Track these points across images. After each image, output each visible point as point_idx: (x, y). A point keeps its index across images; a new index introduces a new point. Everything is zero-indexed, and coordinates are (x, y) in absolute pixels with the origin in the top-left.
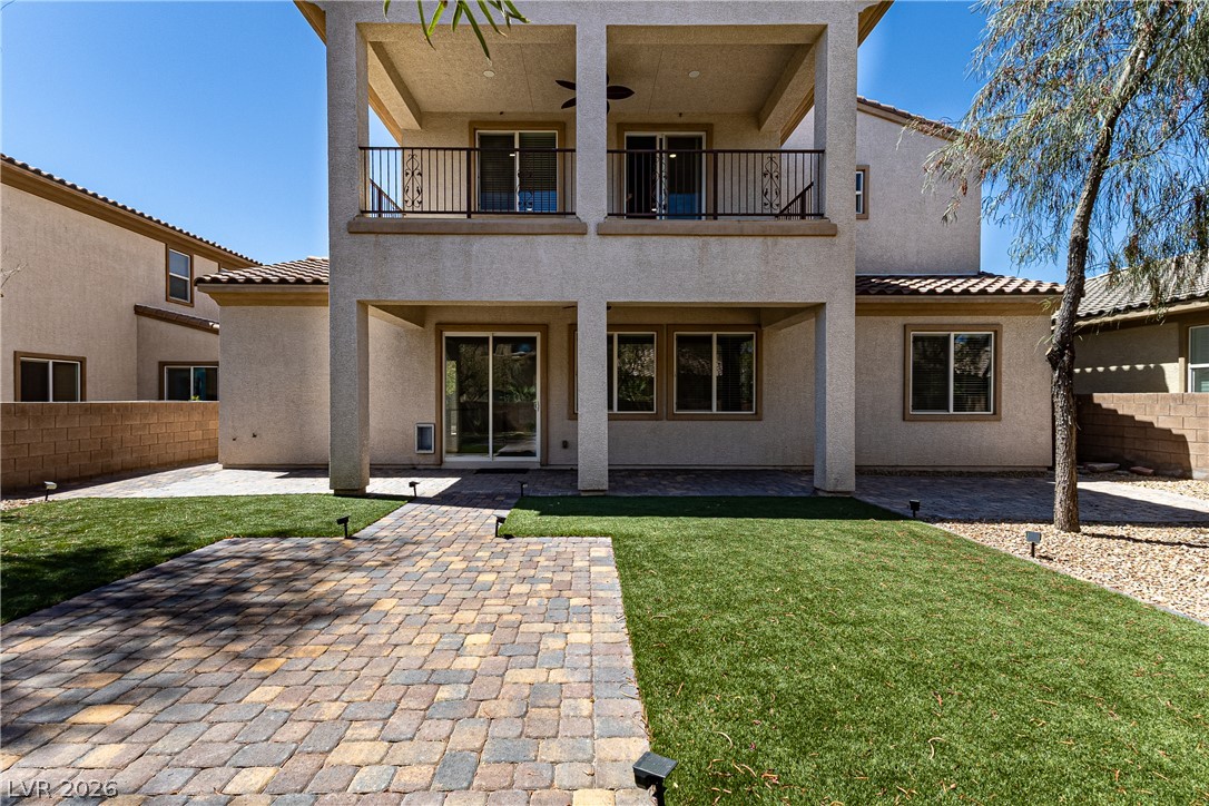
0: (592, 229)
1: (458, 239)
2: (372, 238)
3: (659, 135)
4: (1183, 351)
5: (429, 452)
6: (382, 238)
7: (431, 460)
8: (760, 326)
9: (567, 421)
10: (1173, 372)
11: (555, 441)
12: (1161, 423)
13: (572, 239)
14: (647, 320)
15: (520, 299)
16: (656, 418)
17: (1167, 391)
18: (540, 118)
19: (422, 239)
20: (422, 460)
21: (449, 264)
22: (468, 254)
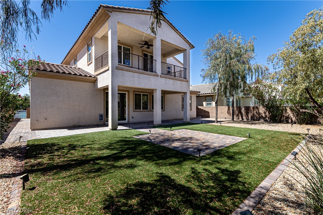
0: (159, 76)
1: (138, 74)
2: (121, 71)
3: (148, 54)
4: (205, 101)
5: (102, 121)
6: (123, 71)
7: (102, 123)
8: (164, 94)
9: (133, 112)
10: (204, 103)
11: (131, 117)
12: (206, 110)
13: (156, 77)
14: (147, 91)
15: (148, 88)
16: (149, 111)
17: (203, 106)
18: (127, 44)
19: (131, 73)
20: (100, 123)
21: (136, 79)
22: (139, 77)
